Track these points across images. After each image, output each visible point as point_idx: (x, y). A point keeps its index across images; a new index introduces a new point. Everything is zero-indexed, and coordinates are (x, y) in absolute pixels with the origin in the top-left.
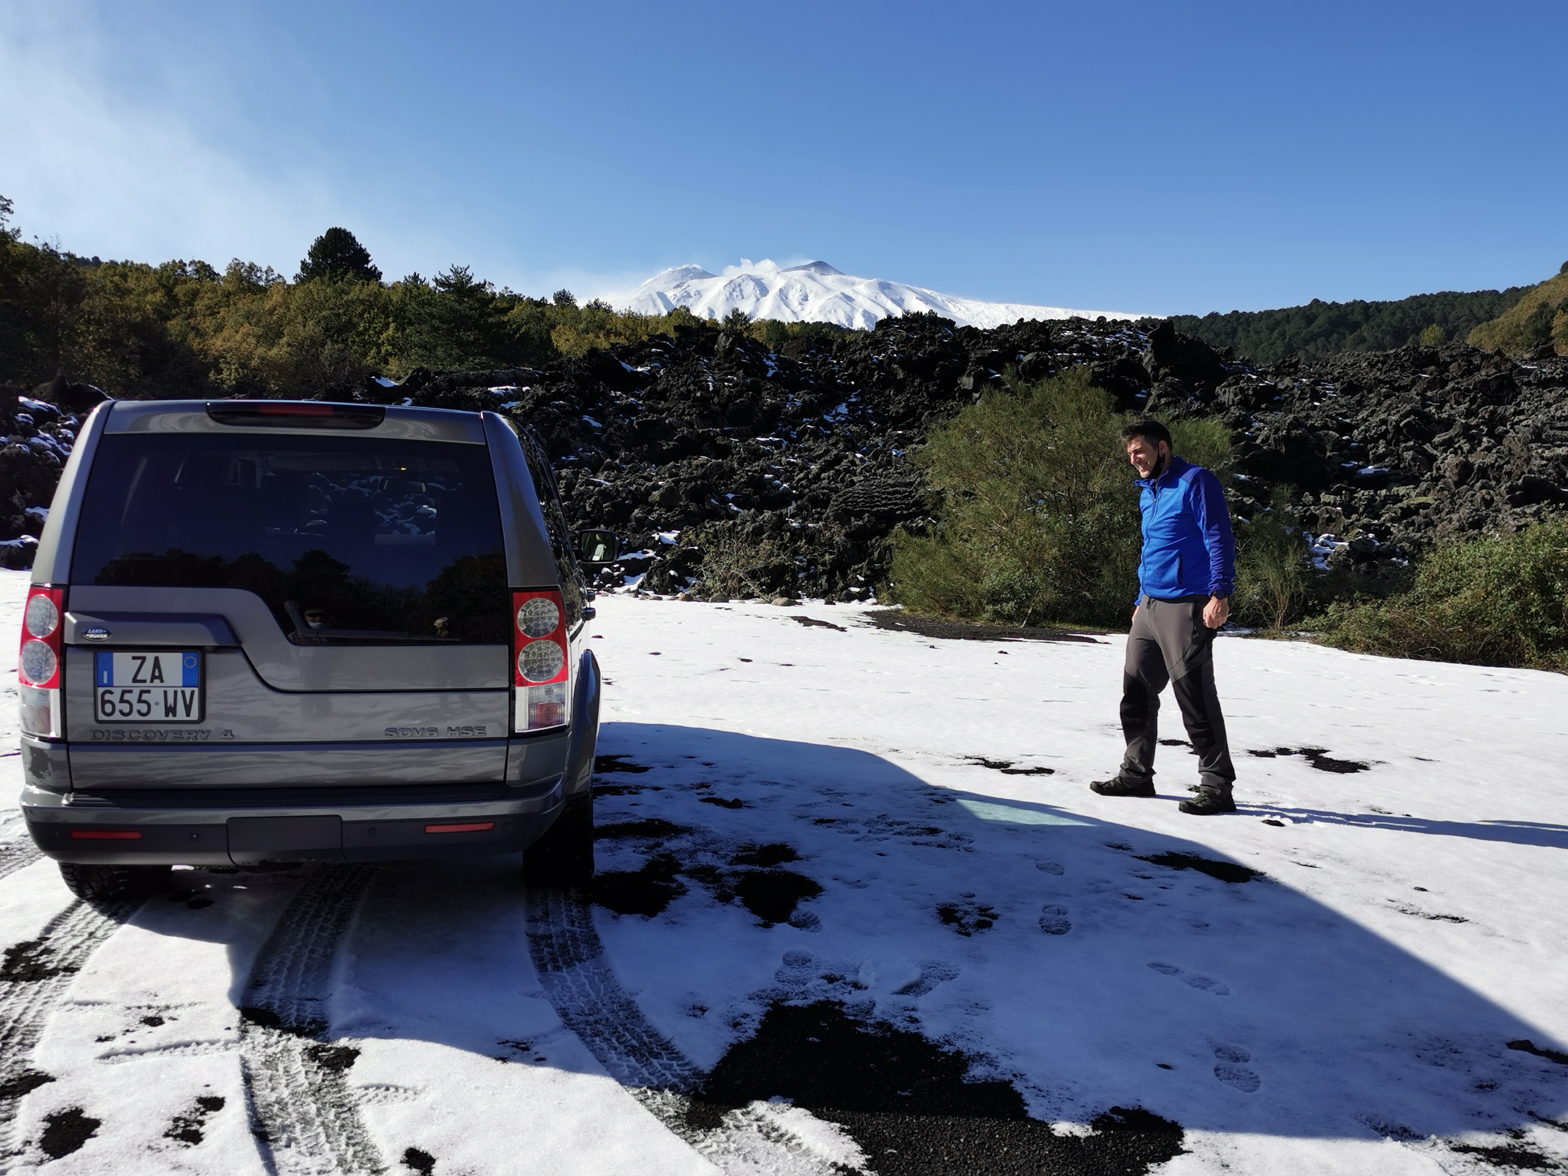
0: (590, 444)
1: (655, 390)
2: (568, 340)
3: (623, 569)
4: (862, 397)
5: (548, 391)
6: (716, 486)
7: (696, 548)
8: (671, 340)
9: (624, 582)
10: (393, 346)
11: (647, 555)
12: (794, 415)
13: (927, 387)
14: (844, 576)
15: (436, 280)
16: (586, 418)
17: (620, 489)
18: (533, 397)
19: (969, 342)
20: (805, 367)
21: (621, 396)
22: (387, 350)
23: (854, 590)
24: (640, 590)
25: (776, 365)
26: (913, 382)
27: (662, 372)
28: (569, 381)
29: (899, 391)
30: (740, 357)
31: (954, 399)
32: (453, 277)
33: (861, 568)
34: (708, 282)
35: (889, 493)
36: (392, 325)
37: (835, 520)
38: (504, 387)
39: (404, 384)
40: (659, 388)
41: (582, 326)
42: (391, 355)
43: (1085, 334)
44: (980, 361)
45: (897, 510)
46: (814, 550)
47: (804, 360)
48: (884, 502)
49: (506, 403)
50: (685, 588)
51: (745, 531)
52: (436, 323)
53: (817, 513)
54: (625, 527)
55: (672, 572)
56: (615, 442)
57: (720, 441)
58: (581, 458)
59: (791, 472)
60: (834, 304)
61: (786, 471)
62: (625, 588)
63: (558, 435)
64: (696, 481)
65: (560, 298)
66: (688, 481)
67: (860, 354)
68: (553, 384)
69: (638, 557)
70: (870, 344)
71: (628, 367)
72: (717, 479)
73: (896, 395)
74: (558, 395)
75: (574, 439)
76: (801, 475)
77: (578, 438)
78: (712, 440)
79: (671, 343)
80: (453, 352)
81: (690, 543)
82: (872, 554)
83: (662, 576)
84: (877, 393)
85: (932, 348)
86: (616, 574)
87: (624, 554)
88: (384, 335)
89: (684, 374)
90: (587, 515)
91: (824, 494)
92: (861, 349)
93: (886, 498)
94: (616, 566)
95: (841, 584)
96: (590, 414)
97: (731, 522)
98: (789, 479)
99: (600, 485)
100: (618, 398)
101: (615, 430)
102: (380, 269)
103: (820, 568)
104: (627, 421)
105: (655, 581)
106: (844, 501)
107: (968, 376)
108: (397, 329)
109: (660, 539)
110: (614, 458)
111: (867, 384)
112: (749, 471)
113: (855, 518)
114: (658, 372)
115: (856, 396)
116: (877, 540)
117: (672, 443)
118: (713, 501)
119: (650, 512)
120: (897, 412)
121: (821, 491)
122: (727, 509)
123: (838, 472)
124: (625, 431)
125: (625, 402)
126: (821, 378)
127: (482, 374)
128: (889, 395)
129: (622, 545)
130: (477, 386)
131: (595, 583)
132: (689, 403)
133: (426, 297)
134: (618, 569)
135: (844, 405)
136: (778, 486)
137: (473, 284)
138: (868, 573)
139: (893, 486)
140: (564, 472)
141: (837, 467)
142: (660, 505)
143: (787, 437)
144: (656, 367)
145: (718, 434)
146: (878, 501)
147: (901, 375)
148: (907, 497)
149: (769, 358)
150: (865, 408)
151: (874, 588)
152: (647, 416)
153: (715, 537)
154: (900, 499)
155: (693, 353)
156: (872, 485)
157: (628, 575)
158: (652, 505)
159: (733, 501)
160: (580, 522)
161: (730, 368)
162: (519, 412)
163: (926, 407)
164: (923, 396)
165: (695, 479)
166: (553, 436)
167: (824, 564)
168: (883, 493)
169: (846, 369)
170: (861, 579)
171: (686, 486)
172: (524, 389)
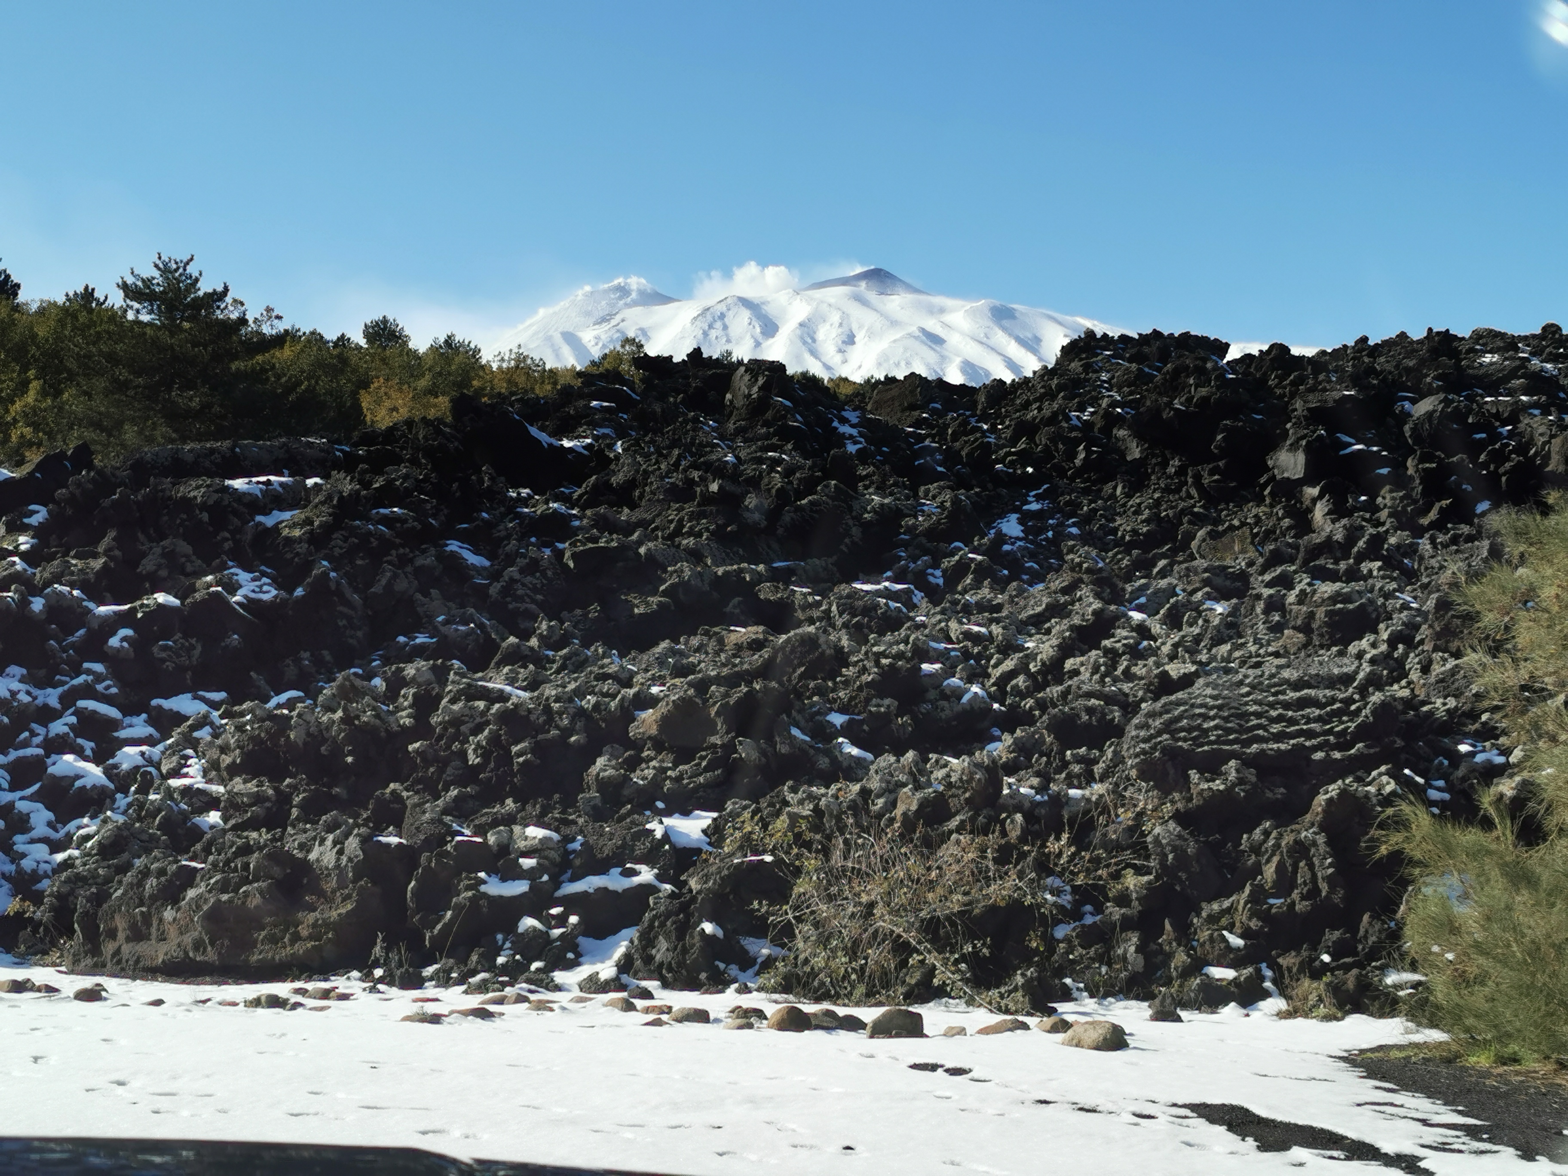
0: (462, 606)
1: (608, 485)
2: (395, 409)
3: (573, 919)
4: (1054, 501)
5: (366, 485)
6: (799, 696)
7: (768, 858)
8: (631, 384)
9: (579, 955)
10: (36, 427)
11: (636, 880)
12: (932, 533)
13: (1198, 478)
14: (1185, 934)
15: (124, 287)
16: (453, 546)
17: (556, 706)
18: (329, 498)
19: (1281, 378)
20: (922, 438)
21: (530, 497)
22: (22, 436)
23: (1221, 973)
24: (625, 978)
25: (861, 434)
26: (1165, 464)
27: (619, 447)
28: (414, 462)
29: (1136, 485)
30: (784, 417)
31: (1260, 501)
32: (160, 280)
33: (1229, 911)
34: (662, 311)
35: (1287, 706)
36: (35, 386)
37: (1143, 775)
38: (263, 479)
39: (31, 474)
40: (617, 479)
41: (423, 383)
42: (30, 444)
43: (1528, 360)
44: (1316, 416)
45: (1315, 748)
46: (1096, 861)
47: (918, 424)
48: (1275, 728)
49: (267, 513)
50: (743, 969)
51: (899, 812)
52: (123, 374)
53: (1079, 760)
54: (569, 802)
55: (708, 927)
56: (520, 599)
57: (766, 592)
58: (444, 640)
59: (978, 657)
60: (906, 349)
61: (966, 655)
62: (583, 972)
63: (389, 585)
64: (749, 683)
65: (377, 334)
66: (732, 681)
67: (1040, 409)
68: (378, 470)
69: (611, 887)
70: (1060, 388)
71: (544, 438)
72: (802, 676)
73: (1129, 496)
74: (387, 495)
75: (426, 594)
76: (1009, 664)
77: (434, 592)
78: (748, 590)
79: (633, 389)
80: (157, 433)
81: (748, 844)
82: (1258, 870)
83: (681, 937)
84: (1086, 492)
85: (1203, 391)
86: (557, 932)
87: (574, 879)
88: (18, 406)
89: (671, 447)
90: (469, 775)
91: (1090, 711)
92: (1040, 399)
93: (1280, 719)
94: (554, 911)
95: (1181, 958)
96: (462, 537)
97: (856, 788)
98: (977, 675)
99: (503, 697)
100: (525, 502)
101: (521, 571)
102: (15, 279)
103: (1115, 912)
104: (547, 552)
105: (662, 950)
106: (1168, 728)
107: (1294, 448)
108: (44, 393)
109: (666, 837)
110: (525, 636)
111: (1062, 473)
112: (883, 654)
113: (1201, 772)
114: (611, 446)
115: (1038, 498)
116: (1267, 834)
117: (654, 600)
118: (795, 732)
119: (633, 764)
120: (1134, 532)
121: (1081, 702)
122: (832, 753)
123: (1113, 656)
124: (544, 574)
125: (540, 509)
126: (960, 462)
127: (212, 451)
128: (1113, 496)
129: (567, 853)
130: (199, 476)
131: (501, 960)
132: (689, 508)
133: (105, 326)
134: (562, 920)
135: (1014, 517)
136: (958, 694)
137: (201, 293)
138: (1254, 924)
139: (1297, 686)
140: (410, 671)
141: (1106, 643)
142: (659, 745)
143: (921, 581)
144: (605, 436)
145: (759, 579)
146: (1259, 727)
147: (1135, 452)
148: (1338, 713)
149: (844, 421)
150: (1061, 524)
151: (1274, 965)
152: (595, 540)
153: (817, 827)
154: (1319, 719)
155: (682, 409)
156: (1241, 683)
157: (586, 934)
158: (637, 745)
159: (849, 731)
160: (454, 792)
161: (767, 437)
162: (297, 533)
163: (1199, 520)
164: (1190, 497)
165: (748, 677)
166: (377, 589)
167: (1123, 899)
168: (1272, 705)
169: (1013, 442)
170: (1236, 941)
171: (726, 695)
172: (310, 482)
